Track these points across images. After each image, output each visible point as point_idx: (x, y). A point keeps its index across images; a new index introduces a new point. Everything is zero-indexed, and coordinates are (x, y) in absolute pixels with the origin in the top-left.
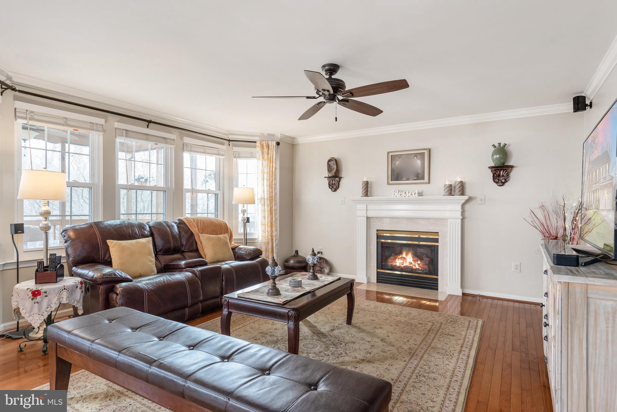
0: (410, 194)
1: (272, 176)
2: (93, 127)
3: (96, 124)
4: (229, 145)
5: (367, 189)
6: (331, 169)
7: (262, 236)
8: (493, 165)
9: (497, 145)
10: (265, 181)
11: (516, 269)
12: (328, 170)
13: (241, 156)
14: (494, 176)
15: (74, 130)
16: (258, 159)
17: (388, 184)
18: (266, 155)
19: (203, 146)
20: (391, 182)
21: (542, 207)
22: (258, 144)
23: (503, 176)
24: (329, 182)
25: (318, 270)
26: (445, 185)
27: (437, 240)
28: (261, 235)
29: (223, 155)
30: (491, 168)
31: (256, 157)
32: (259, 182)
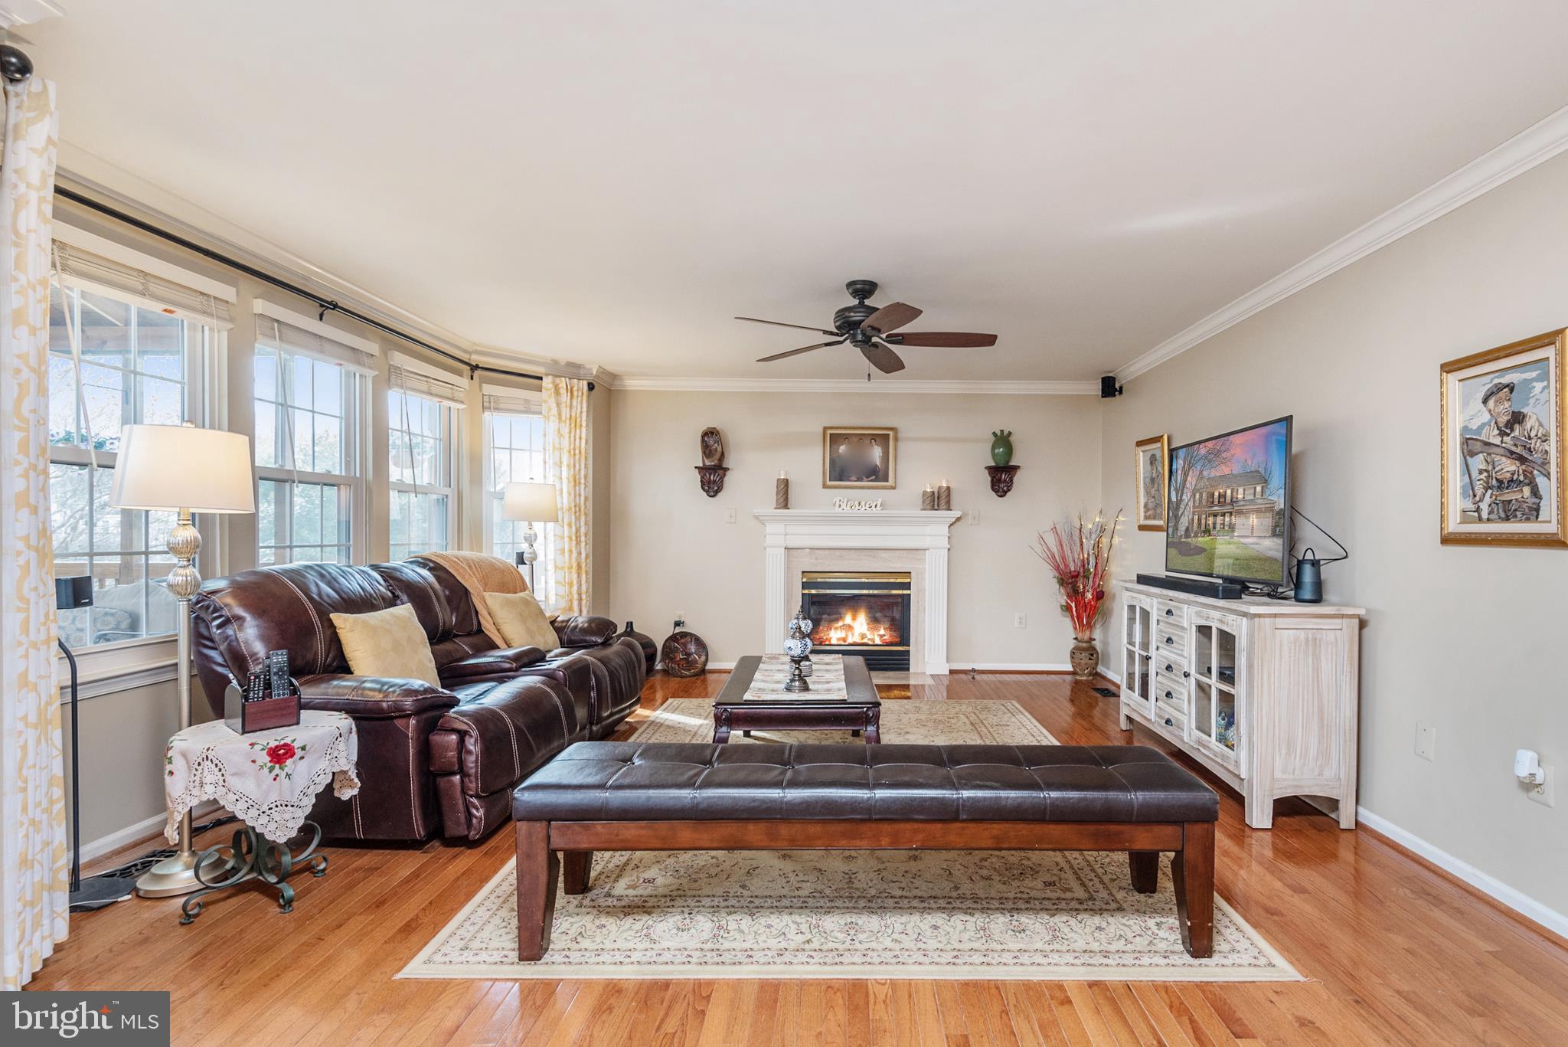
0: (868, 505)
1: (580, 458)
2: (206, 304)
3: (215, 297)
4: (472, 379)
5: (784, 493)
6: (710, 450)
7: (556, 595)
8: (993, 464)
9: (999, 433)
10: (564, 469)
11: (1020, 623)
12: (704, 453)
13: (502, 406)
14: (992, 480)
15: (165, 310)
16: (545, 417)
17: (825, 486)
18: (565, 412)
19: (426, 377)
20: (829, 483)
21: (1054, 529)
22: (547, 382)
23: (1005, 481)
24: (702, 477)
25: (681, 659)
26: (925, 493)
27: (908, 586)
28: (554, 592)
29: (462, 402)
30: (989, 468)
31: (541, 413)
32: (547, 470)
